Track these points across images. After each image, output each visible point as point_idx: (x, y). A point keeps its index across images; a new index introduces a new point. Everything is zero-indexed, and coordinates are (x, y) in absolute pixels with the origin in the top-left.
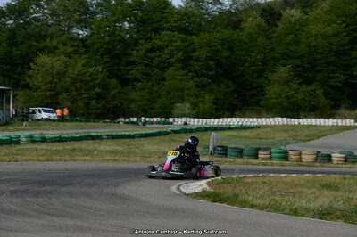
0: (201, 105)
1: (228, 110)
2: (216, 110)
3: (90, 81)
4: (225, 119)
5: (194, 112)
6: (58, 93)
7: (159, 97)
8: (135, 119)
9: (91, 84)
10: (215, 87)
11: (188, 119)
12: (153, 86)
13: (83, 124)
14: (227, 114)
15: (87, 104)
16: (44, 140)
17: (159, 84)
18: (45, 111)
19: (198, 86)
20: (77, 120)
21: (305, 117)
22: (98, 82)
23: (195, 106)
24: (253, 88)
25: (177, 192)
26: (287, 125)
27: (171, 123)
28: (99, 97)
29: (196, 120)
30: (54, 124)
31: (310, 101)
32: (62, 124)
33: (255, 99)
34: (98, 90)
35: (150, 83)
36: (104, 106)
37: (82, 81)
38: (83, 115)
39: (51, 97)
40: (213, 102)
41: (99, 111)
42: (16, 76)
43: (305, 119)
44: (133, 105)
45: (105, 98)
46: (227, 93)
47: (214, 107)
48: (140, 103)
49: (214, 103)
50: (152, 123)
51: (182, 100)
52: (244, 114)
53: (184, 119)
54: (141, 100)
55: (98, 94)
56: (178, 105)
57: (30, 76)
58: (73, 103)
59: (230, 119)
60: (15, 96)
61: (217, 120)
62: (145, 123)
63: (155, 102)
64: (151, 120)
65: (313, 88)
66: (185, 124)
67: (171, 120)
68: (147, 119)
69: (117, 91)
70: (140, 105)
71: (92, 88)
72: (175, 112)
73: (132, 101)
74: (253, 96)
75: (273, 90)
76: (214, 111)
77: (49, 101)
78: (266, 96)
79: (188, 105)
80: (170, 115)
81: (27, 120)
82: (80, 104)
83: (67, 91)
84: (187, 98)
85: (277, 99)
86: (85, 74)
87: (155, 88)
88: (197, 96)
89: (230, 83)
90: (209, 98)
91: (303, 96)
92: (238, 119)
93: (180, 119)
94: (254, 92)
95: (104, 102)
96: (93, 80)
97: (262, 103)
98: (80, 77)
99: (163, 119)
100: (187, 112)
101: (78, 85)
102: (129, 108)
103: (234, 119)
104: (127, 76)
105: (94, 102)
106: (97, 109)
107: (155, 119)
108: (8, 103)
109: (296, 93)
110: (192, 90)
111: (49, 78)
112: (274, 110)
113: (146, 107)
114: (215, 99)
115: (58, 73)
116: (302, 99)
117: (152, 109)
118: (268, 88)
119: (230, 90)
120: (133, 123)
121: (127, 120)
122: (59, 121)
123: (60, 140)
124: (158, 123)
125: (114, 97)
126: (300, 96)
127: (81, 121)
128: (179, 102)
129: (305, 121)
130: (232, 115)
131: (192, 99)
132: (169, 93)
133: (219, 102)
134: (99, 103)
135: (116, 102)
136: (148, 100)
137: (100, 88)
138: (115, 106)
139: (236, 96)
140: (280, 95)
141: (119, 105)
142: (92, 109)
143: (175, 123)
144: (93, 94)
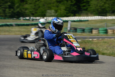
0: (59, 11)
1: (72, 13)
2: (66, 13)
4: (71, 17)
5: (56, 14)
7: (39, 7)
8: (28, 18)
10: (65, 2)
12: (36, 1)
14: (72, 15)
15: (4, 11)
19: (57, 2)
21: (109, 16)
23: (56, 11)
24: (84, 3)
26: (101, 20)
31: (112, 8)
33: (85, 8)
34: (9, 4)
36: (12, 12)
41: (10, 14)
43: (110, 17)
44: (27, 11)
45: (13, 8)
46: (71, 5)
47: (66, 12)
48: (30, 10)
49: (66, 10)
50: (36, 20)
51: (50, 8)
52: (80, 15)
55: (9, 6)
56: (48, 11)
59: (73, 17)
61: (67, 18)
62: (33, 20)
63: (37, 10)
64: (36, 18)
65: (113, 2)
67: (45, 18)
68: (34, 18)
69: (18, 4)
70: (30, 12)
71: (6, 2)
72: (47, 14)
73: (26, 9)
74: (84, 6)
75: (94, 3)
78: (91, 6)
79: (53, 11)
82: (0, 10)
84: (53, 7)
85: (95, 7)
87: (37, 3)
88: (57, 7)
90: (62, 7)
91: (108, 6)
92: (77, 17)
93: (50, 18)
94: (84, 4)
95: (12, 10)
97: (89, 9)
100: (53, 14)
102: (25, 13)
105: (7, 10)
109: (105, 4)
110: (55, 4)
112: (94, 13)
113: (33, 12)
116: (108, 7)
117: (36, 13)
118: (91, 2)
119: (73, 4)
120: (27, 20)
121: (24, 18)
125: (18, 7)
126: (107, 5)
127: (2, 19)
128: (49, 10)
129: (109, 18)
130: (75, 16)
131: (56, 9)
132: (44, 5)
133: (68, 9)
134: (10, 10)
135: (18, 10)
136: (34, 9)
137: (10, 2)
138: (18, 12)
139: (76, 6)
140: (97, 5)
141: (20, 11)
142: (7, 13)
143: (47, 20)
144: (7, 6)
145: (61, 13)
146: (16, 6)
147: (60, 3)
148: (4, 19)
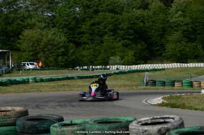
0: (126, 57)
1: (143, 60)
2: (136, 60)
3: (57, 44)
4: (141, 65)
5: (122, 62)
6: (38, 53)
7: (100, 53)
8: (86, 67)
10: (134, 45)
11: (119, 66)
12: (96, 46)
13: (55, 71)
14: (142, 62)
15: (56, 59)
16: (42, 80)
17: (99, 45)
18: (31, 64)
19: (124, 46)
20: (51, 69)
23: (122, 58)
24: (158, 46)
26: (180, 67)
27: (109, 69)
28: (63, 54)
29: (124, 66)
31: (194, 53)
32: (43, 71)
33: (159, 53)
34: (62, 50)
35: (94, 45)
36: (66, 60)
37: (52, 45)
41: (63, 63)
42: (11, 43)
44: (84, 59)
45: (67, 55)
46: (141, 49)
47: (134, 58)
49: (134, 56)
50: (97, 69)
51: (114, 54)
52: (153, 62)
53: (116, 66)
54: (89, 56)
55: (63, 52)
56: (112, 57)
57: (20, 44)
59: (144, 65)
60: (12, 56)
61: (136, 66)
62: (93, 69)
63: (98, 56)
64: (96, 67)
65: (195, 44)
66: (118, 69)
67: (108, 67)
68: (94, 67)
69: (74, 50)
70: (88, 59)
71: (59, 49)
72: (110, 62)
73: (83, 56)
74: (158, 50)
75: (170, 46)
76: (134, 61)
77: (32, 58)
78: (166, 51)
79: (118, 58)
81: (22, 70)
82: (52, 59)
84: (117, 53)
85: (173, 52)
87: (97, 48)
88: (123, 52)
89: (143, 43)
92: (149, 65)
93: (114, 66)
94: (158, 48)
95: (66, 57)
97: (164, 54)
99: (103, 66)
100: (118, 61)
102: (82, 61)
103: (147, 65)
104: (80, 41)
105: (60, 58)
107: (98, 67)
109: (185, 48)
110: (121, 48)
111: (31, 44)
112: (171, 59)
114: (135, 53)
116: (189, 51)
117: (96, 60)
118: (167, 45)
120: (85, 69)
121: (81, 68)
123: (52, 80)
124: (101, 69)
125: (73, 54)
126: (188, 49)
127: (54, 69)
129: (191, 65)
130: (146, 63)
131: (122, 54)
132: (106, 50)
133: (137, 55)
134: (63, 58)
135: (74, 57)
136: (94, 55)
137: (63, 48)
138: (73, 60)
139: (147, 51)
140: (175, 50)
141: (76, 59)
142: (59, 62)
143: (111, 69)
144: (60, 53)
145: (128, 59)
146: (71, 52)
147: (126, 48)
148: (57, 69)
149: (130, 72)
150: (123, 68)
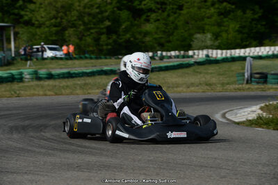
0: (224, 35)
3: (98, 13)
4: (253, 49)
5: (217, 43)
6: (64, 29)
7: (176, 28)
8: (150, 54)
9: (100, 16)
10: (239, 13)
11: (210, 51)
12: (169, 15)
13: (93, 61)
14: (254, 43)
16: (50, 77)
17: (175, 13)
18: (51, 49)
19: (220, 14)
20: (86, 58)
22: (107, 14)
23: (216, 36)
25: (224, 121)
27: (192, 57)
28: (109, 31)
29: (219, 51)
30: (61, 62)
32: (70, 62)
34: (108, 23)
35: (166, 13)
36: (115, 41)
37: (89, 14)
38: (92, 52)
39: (57, 33)
40: (238, 31)
41: (109, 47)
42: (16, 11)
44: (147, 39)
45: (116, 32)
46: (253, 20)
47: (240, 36)
48: (156, 36)
50: (170, 57)
51: (202, 30)
52: (274, 42)
53: (205, 52)
54: (156, 33)
55: (108, 28)
56: (198, 36)
57: (32, 11)
58: (81, 39)
59: (258, 49)
60: (16, 34)
61: (243, 50)
62: (162, 58)
63: (172, 34)
64: (169, 54)
66: (207, 56)
67: (191, 53)
68: (164, 53)
69: (129, 23)
70: (155, 39)
71: (102, 21)
72: (194, 44)
73: (146, 34)
76: (239, 41)
77: (54, 38)
79: (209, 36)
80: (189, 47)
81: (31, 60)
82: (89, 40)
83: (74, 26)
86: (92, 6)
87: (171, 19)
88: (219, 25)
89: (257, 8)
90: (233, 26)
92: (267, 48)
93: (201, 52)
95: (114, 37)
96: (101, 12)
98: (87, 10)
99: (182, 52)
100: (209, 43)
101: (86, 19)
102: (143, 42)
103: (262, 48)
104: (140, 7)
105: (104, 37)
106: (107, 45)
107: (173, 53)
108: (9, 42)
110: (214, 18)
111: (54, 13)
113: (163, 41)
114: (240, 27)
115: (62, 7)
117: (169, 42)
119: (256, 16)
122: (67, 59)
123: (70, 76)
124: (177, 57)
125: (127, 30)
127: (91, 58)
128: (199, 33)
130: (261, 44)
131: (216, 29)
132: (187, 23)
133: (246, 30)
134: (109, 38)
135: (128, 36)
136: (164, 32)
137: (109, 21)
138: (128, 41)
139: (264, 23)
141: (132, 39)
142: (102, 45)
143: (196, 57)
144: (102, 29)
145: (227, 39)
146: (123, 27)
147: (225, 17)
148: (97, 58)
149: (225, 60)
150: (218, 54)
